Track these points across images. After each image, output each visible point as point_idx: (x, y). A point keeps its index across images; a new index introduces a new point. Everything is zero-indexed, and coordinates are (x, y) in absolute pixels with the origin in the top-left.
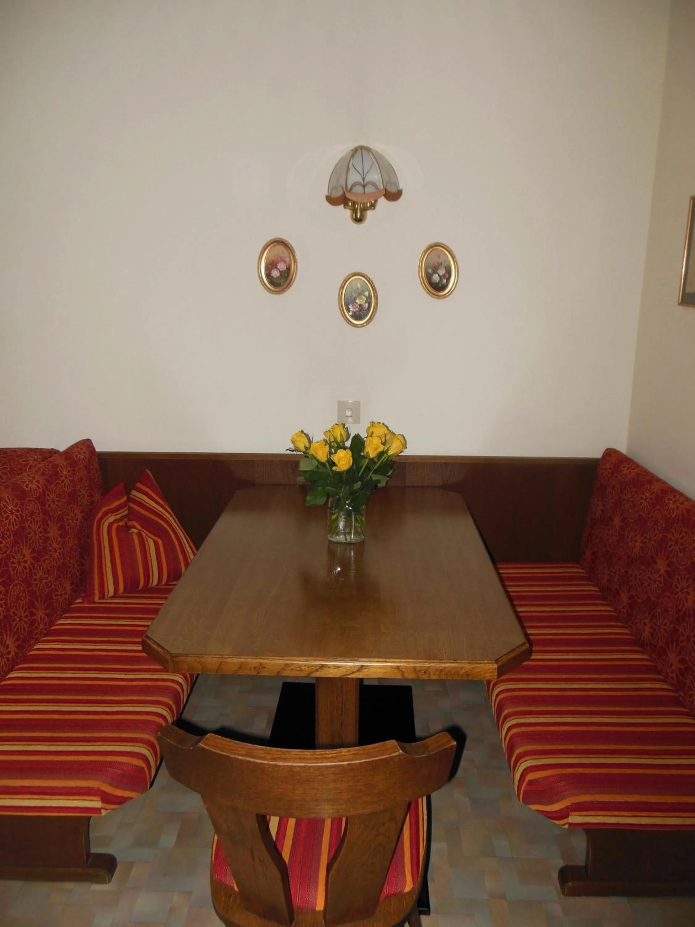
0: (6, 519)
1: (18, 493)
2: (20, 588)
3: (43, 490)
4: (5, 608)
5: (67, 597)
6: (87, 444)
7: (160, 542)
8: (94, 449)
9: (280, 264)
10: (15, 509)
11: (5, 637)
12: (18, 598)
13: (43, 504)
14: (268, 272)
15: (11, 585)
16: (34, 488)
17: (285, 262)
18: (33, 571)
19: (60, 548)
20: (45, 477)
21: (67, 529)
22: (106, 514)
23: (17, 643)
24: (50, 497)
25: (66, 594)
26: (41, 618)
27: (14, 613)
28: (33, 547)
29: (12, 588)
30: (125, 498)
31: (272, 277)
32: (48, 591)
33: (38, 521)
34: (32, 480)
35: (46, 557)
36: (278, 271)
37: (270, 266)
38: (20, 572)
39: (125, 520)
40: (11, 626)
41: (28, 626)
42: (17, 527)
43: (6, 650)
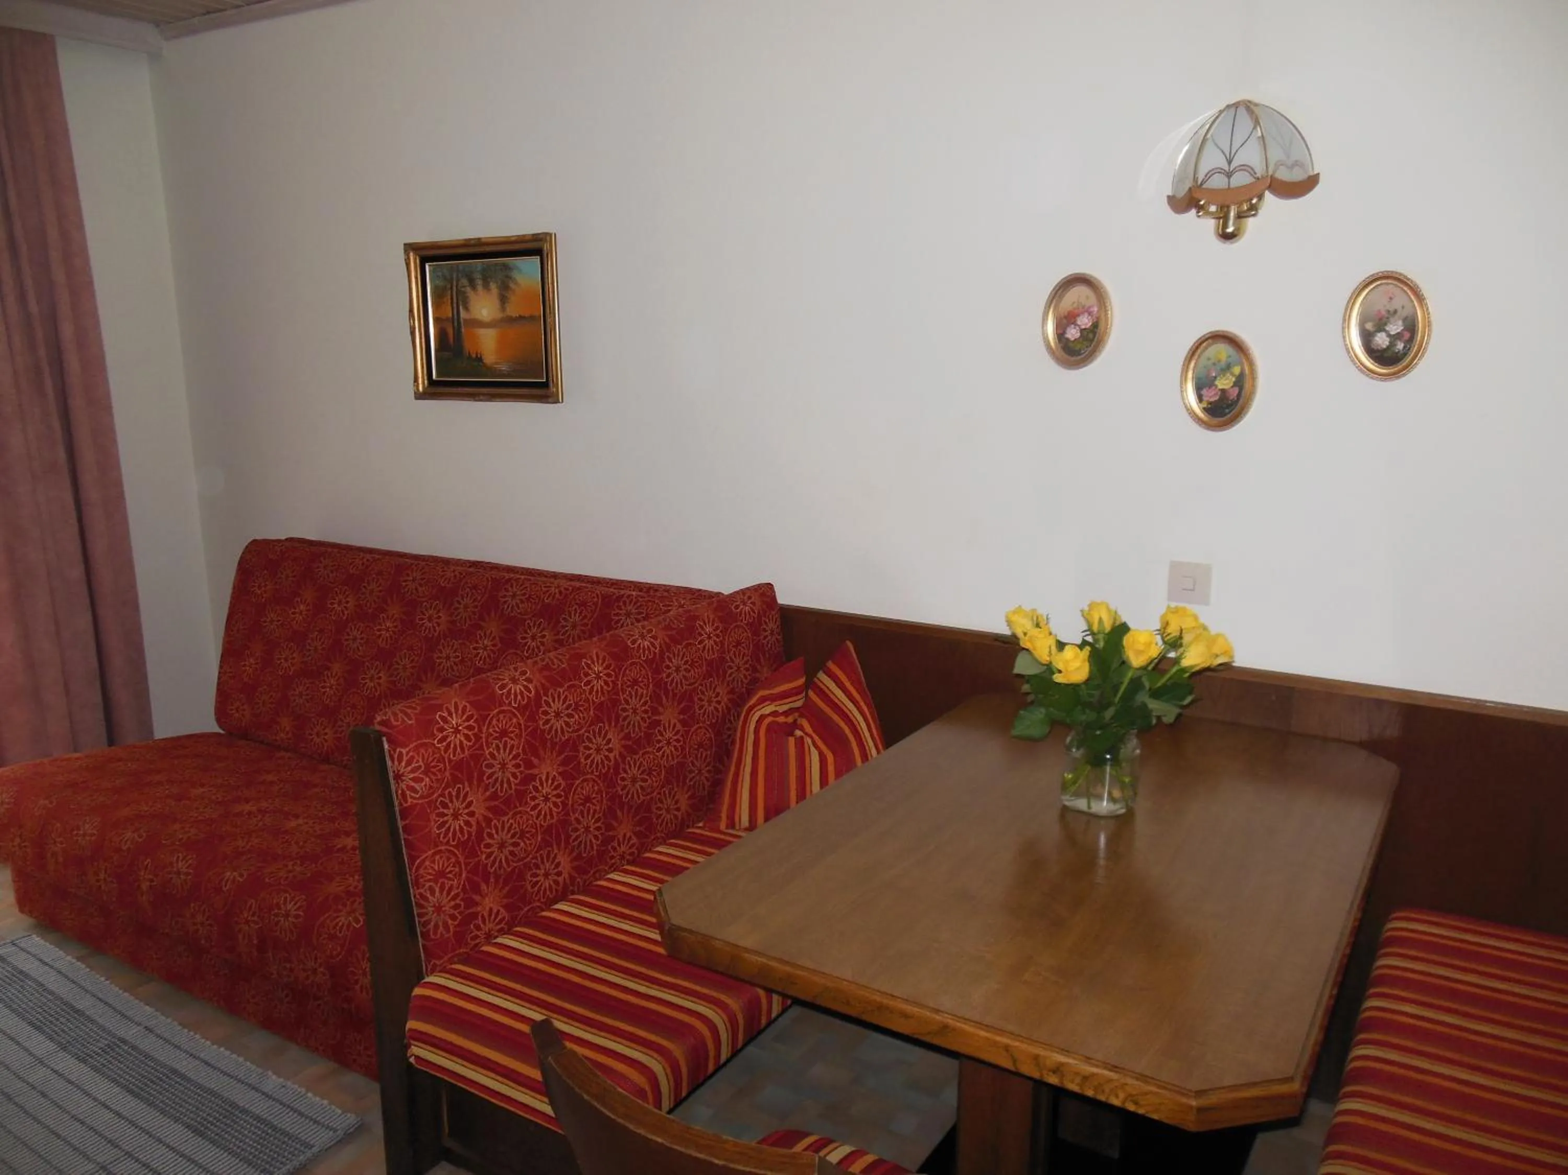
0: (586, 684)
1: (615, 650)
2: (593, 786)
3: (662, 651)
4: (562, 810)
5: (679, 814)
6: (765, 592)
7: (830, 758)
8: (774, 598)
9: (1081, 317)
10: (605, 672)
11: (556, 851)
12: (588, 799)
13: (657, 671)
14: (1060, 331)
15: (578, 779)
16: (646, 647)
17: (1090, 314)
18: (622, 766)
19: (678, 741)
20: (670, 633)
21: (697, 714)
22: (763, 700)
23: (576, 863)
24: (672, 662)
25: (678, 809)
26: (625, 835)
27: (577, 820)
28: (627, 731)
29: (579, 784)
30: (801, 681)
31: (1068, 339)
32: (644, 800)
33: (644, 696)
34: (645, 634)
35: (650, 750)
36: (1078, 328)
37: (1065, 321)
38: (597, 763)
39: (796, 714)
40: (568, 837)
41: (599, 842)
42: (602, 699)
43: (554, 869)
